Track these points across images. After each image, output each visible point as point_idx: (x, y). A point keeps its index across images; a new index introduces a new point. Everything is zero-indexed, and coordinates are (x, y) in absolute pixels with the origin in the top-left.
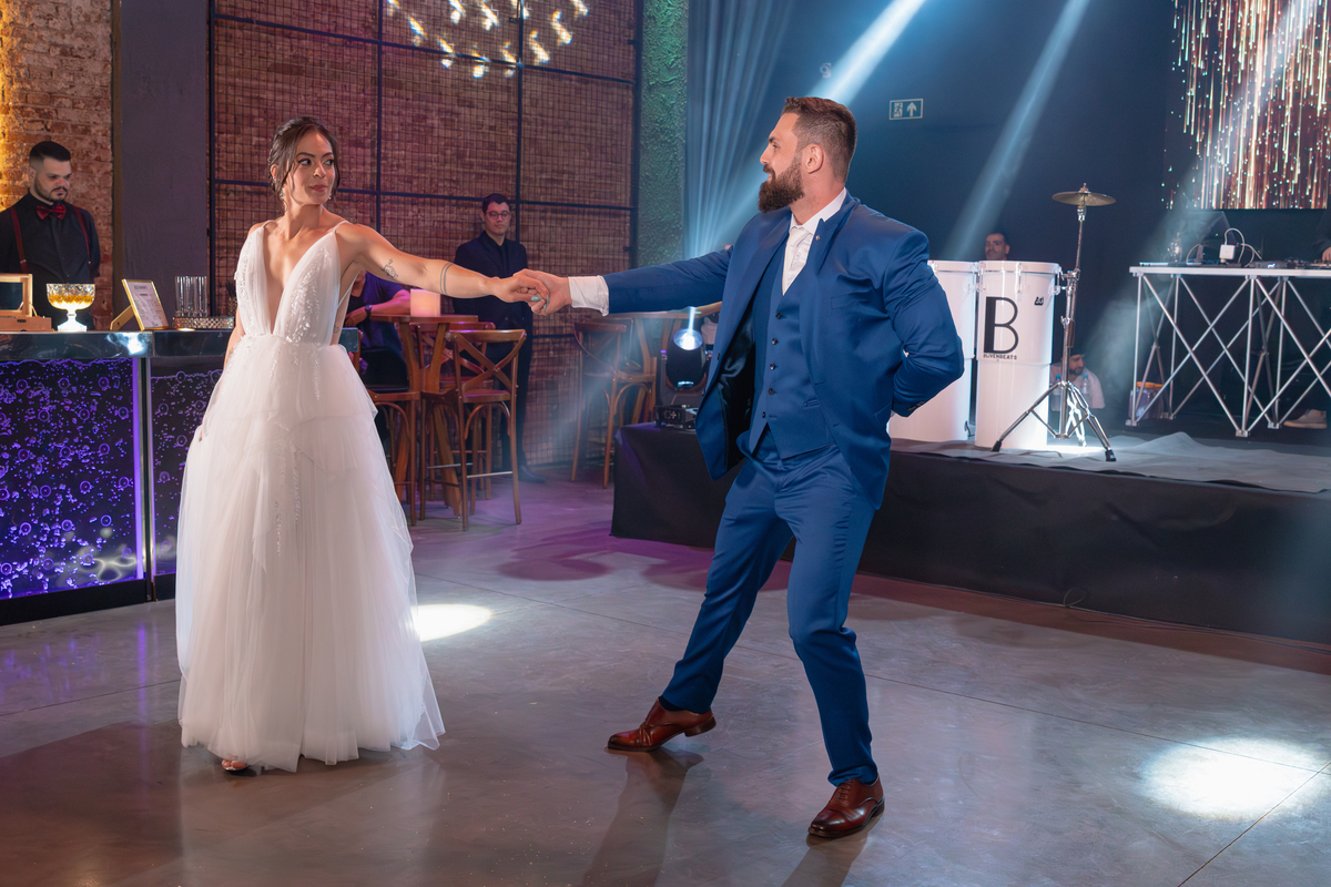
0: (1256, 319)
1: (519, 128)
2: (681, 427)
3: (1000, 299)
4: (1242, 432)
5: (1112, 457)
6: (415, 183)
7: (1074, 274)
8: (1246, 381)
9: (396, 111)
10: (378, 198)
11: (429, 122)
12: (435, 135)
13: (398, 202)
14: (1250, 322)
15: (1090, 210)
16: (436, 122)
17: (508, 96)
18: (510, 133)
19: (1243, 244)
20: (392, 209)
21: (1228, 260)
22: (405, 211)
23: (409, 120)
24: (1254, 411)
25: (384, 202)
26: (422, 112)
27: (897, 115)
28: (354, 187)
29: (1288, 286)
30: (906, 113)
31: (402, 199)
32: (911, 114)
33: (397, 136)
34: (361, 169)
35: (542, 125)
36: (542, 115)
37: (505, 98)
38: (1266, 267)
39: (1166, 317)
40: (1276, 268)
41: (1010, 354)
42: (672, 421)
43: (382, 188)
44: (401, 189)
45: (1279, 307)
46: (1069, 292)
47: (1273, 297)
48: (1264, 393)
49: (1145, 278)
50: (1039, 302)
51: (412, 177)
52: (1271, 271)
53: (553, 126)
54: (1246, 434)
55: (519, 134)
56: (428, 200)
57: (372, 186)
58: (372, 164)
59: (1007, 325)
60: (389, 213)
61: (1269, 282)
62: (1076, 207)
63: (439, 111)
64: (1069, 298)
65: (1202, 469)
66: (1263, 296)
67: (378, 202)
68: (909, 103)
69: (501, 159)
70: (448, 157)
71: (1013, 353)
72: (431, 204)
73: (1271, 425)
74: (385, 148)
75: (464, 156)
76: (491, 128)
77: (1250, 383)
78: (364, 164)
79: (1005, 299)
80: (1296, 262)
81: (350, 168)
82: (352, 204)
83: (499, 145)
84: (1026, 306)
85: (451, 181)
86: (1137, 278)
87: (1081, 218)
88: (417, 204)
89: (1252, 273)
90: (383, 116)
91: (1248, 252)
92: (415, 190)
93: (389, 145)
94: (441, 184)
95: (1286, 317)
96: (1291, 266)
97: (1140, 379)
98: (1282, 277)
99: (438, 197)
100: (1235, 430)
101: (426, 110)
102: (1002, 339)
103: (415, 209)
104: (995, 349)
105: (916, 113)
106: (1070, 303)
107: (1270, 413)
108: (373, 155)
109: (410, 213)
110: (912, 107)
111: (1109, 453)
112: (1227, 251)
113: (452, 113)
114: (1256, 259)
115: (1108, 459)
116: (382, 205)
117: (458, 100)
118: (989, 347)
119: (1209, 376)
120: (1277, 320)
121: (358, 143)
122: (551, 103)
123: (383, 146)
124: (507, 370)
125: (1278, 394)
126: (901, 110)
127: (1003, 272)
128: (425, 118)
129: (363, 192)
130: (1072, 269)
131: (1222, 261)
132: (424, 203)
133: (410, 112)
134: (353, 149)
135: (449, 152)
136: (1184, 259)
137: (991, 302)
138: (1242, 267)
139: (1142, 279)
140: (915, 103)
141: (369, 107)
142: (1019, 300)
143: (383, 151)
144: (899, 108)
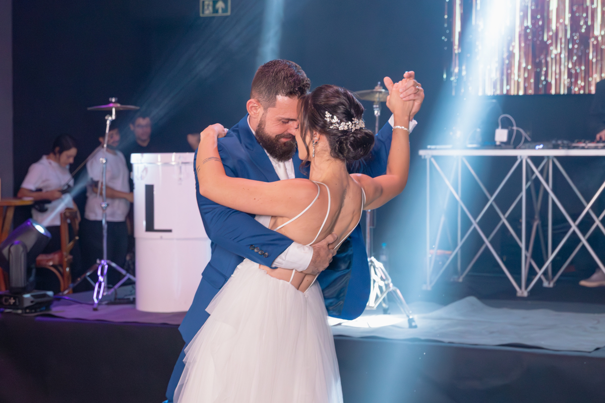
0: (528, 191)
2: (20, 312)
4: (523, 292)
5: (413, 324)
8: (523, 245)
14: (523, 194)
19: (515, 128)
21: (502, 143)
24: (532, 273)
27: (207, 12)
29: (554, 165)
30: (215, 11)
32: (220, 11)
38: (534, 148)
39: (451, 193)
40: (543, 148)
42: (10, 306)
45: (547, 181)
47: (541, 172)
48: (539, 257)
49: (433, 160)
52: (539, 151)
54: (525, 294)
61: (537, 160)
62: (372, 103)
65: (492, 333)
66: (533, 173)
68: (217, 2)
73: (546, 284)
77: (527, 248)
80: (560, 142)
86: (425, 160)
87: (377, 112)
89: (523, 154)
91: (519, 135)
95: (554, 190)
96: (556, 147)
97: (432, 248)
98: (548, 157)
100: (515, 291)
105: (225, 10)
107: (545, 274)
110: (220, 5)
111: (411, 321)
112: (501, 135)
114: (526, 141)
115: (411, 326)
119: (491, 242)
120: (546, 194)
125: (551, 258)
126: (210, 8)
131: (498, 143)
136: (464, 142)
138: (515, 148)
139: (430, 162)
140: (224, 1)
144: (208, 5)
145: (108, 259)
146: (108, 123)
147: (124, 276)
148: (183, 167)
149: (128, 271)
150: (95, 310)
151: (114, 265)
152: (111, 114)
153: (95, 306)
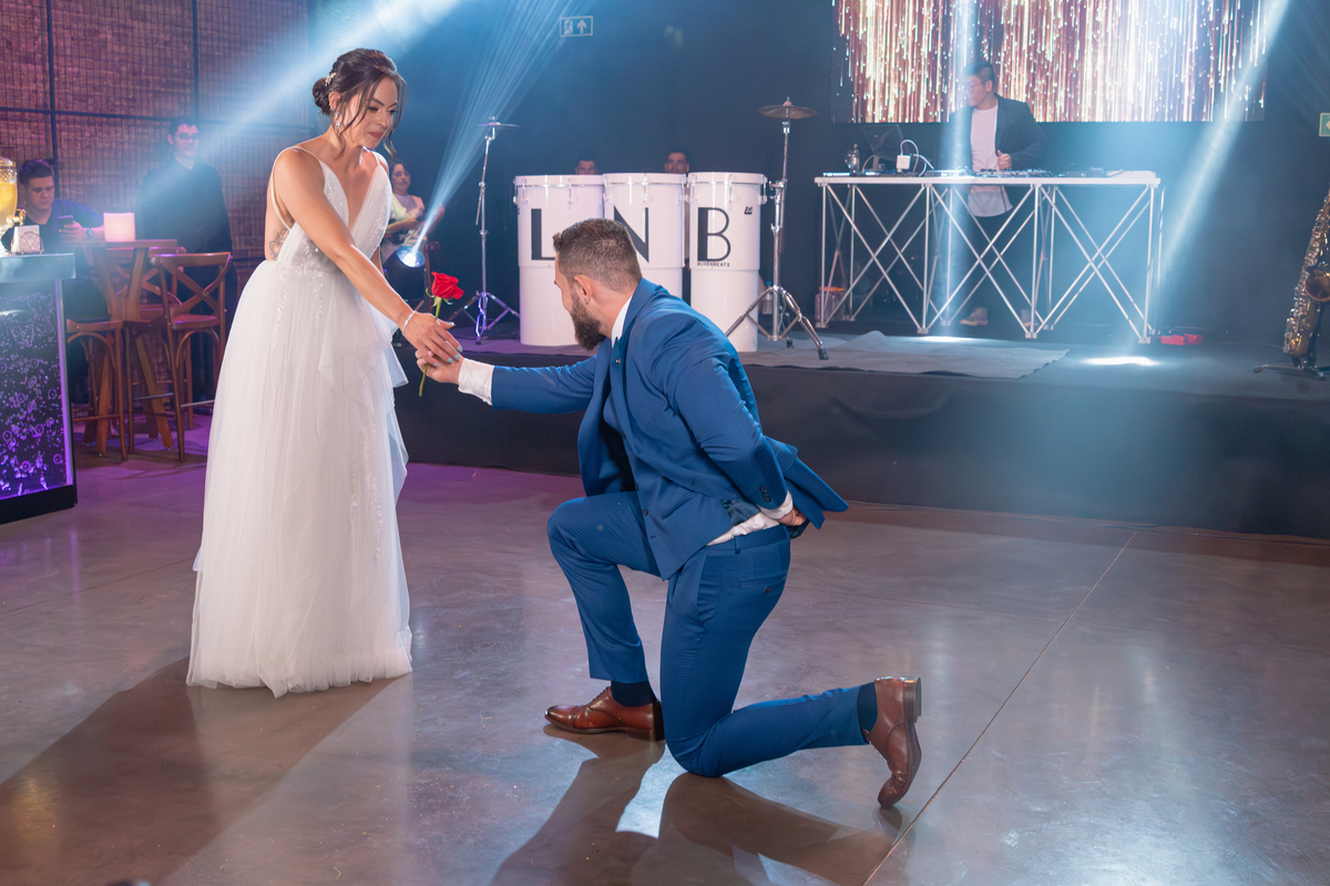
1: (195, 45)
3: (712, 209)
4: (924, 330)
6: (90, 101)
7: (781, 185)
9: (67, 25)
10: (53, 118)
11: (102, 36)
12: (109, 50)
13: (74, 123)
15: (794, 124)
16: (109, 37)
17: (183, 10)
18: (186, 48)
19: (917, 155)
20: (68, 130)
21: (904, 170)
22: (81, 131)
23: (81, 34)
25: (59, 122)
26: (95, 26)
27: (567, 32)
28: (25, 106)
31: (78, 118)
32: (582, 31)
33: (68, 52)
34: (33, 87)
35: (219, 41)
36: (218, 31)
37: (179, 12)
38: (939, 176)
41: (723, 262)
43: (56, 109)
44: (76, 108)
46: (777, 201)
49: (828, 188)
50: (748, 212)
51: (87, 96)
52: (945, 179)
53: (230, 42)
55: (196, 50)
56: (105, 119)
57: (45, 105)
58: (44, 81)
59: (720, 234)
60: (64, 134)
62: (780, 120)
63: (112, 24)
64: (777, 207)
67: (53, 123)
68: (579, 21)
69: (178, 76)
70: (124, 75)
71: (726, 261)
72: (109, 124)
74: (58, 64)
75: (140, 73)
76: (166, 44)
78: (35, 81)
79: (716, 209)
81: (21, 85)
82: (26, 124)
83: (175, 62)
84: (737, 216)
85: (127, 99)
86: (822, 188)
87: (786, 131)
88: (94, 124)
89: (926, 182)
90: (54, 29)
92: (91, 109)
93: (61, 60)
94: (117, 103)
99: (115, 116)
100: (916, 328)
101: (99, 24)
102: (715, 247)
103: (92, 129)
104: (709, 257)
105: (587, 30)
106: (778, 211)
108: (44, 71)
109: (87, 134)
110: (582, 25)
111: (821, 352)
112: (903, 161)
113: (125, 27)
114: (929, 168)
116: (57, 125)
117: (131, 14)
118: (702, 256)
121: (28, 59)
122: (226, 18)
123: (55, 62)
124: (215, 294)
126: (571, 27)
127: (713, 183)
128: (98, 32)
129: (36, 111)
130: (780, 179)
131: (899, 171)
132: (101, 124)
133: (81, 26)
134: (23, 66)
135: (124, 69)
136: (861, 169)
137: (703, 213)
138: (918, 176)
140: (585, 20)
141: (37, 20)
142: (730, 209)
143: (55, 67)
144: (569, 24)
145: (487, 291)
146: (488, 143)
147: (504, 310)
148: (573, 189)
149: (509, 305)
150: (478, 343)
151: (493, 297)
152: (491, 134)
153: (478, 340)
